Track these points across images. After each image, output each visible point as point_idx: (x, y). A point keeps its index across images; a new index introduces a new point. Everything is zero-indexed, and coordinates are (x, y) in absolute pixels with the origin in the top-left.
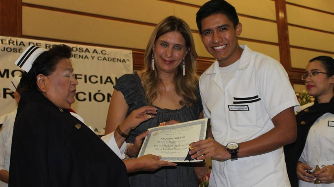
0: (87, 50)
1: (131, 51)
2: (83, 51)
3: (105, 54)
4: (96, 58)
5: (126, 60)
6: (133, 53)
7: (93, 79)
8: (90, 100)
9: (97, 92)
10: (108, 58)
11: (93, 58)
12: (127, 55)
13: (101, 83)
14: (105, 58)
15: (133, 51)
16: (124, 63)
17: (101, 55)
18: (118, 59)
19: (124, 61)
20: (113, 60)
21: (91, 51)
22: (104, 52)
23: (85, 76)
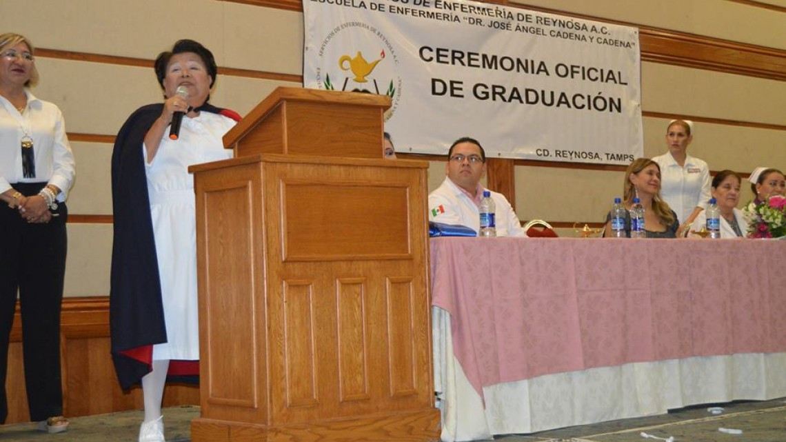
0: (585, 27)
1: (637, 29)
2: (580, 28)
3: (606, 33)
4: (594, 40)
5: (630, 43)
6: (640, 33)
7: (593, 74)
8: (590, 108)
9: (597, 95)
10: (610, 40)
11: (592, 39)
12: (631, 36)
13: (602, 80)
14: (605, 39)
15: (640, 28)
16: (628, 48)
17: (601, 35)
18: (621, 43)
19: (628, 45)
20: (615, 43)
21: (589, 28)
22: (604, 31)
23: (583, 68)
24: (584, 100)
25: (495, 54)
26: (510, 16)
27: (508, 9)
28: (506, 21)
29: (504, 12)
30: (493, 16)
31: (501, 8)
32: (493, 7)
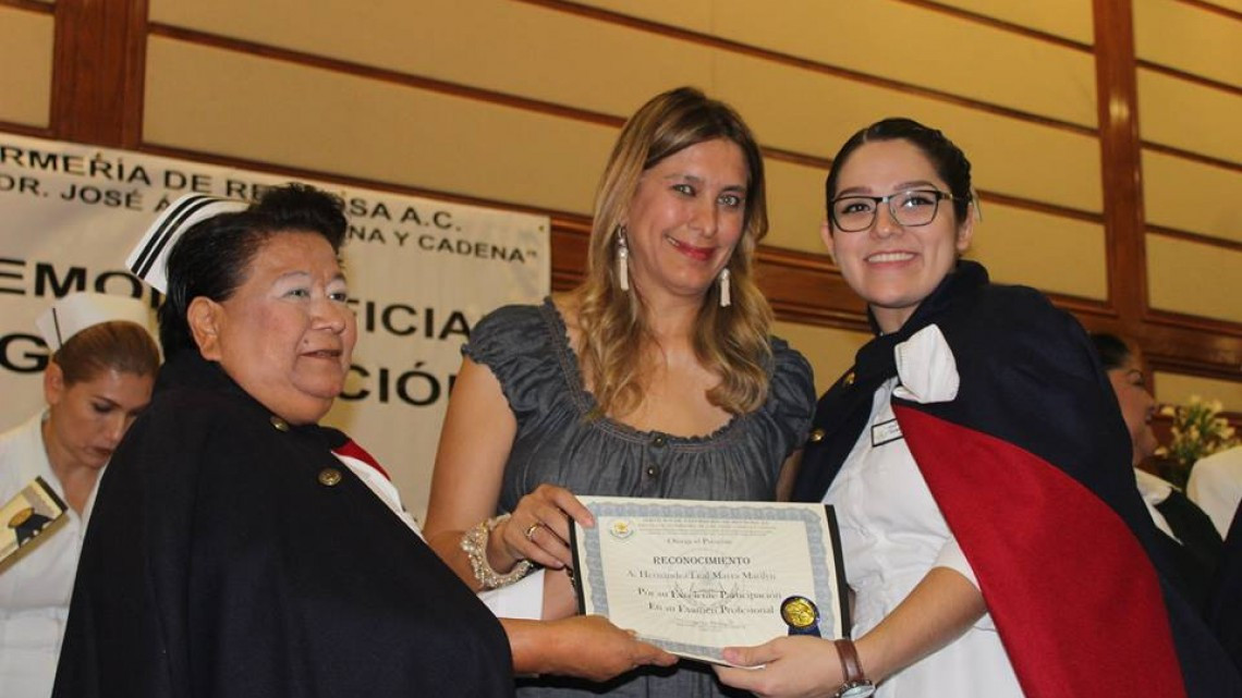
0: (381, 209)
1: (545, 221)
2: (365, 212)
3: (448, 226)
4: (411, 242)
5: (524, 252)
6: (554, 229)
7: (400, 319)
8: (384, 397)
9: (410, 367)
10: (459, 243)
11: (402, 239)
12: (526, 236)
13: (429, 333)
14: (445, 241)
15: (553, 218)
16: (517, 262)
17: (432, 230)
18: (495, 249)
19: (517, 255)
20: (478, 249)
21: (397, 213)
22: (443, 220)
23: (371, 307)
24: (366, 379)
25: (79, 264)
26: (139, 173)
27: (132, 160)
28: (124, 187)
29: (121, 168)
30: (82, 174)
31: (111, 156)
32: (87, 153)
